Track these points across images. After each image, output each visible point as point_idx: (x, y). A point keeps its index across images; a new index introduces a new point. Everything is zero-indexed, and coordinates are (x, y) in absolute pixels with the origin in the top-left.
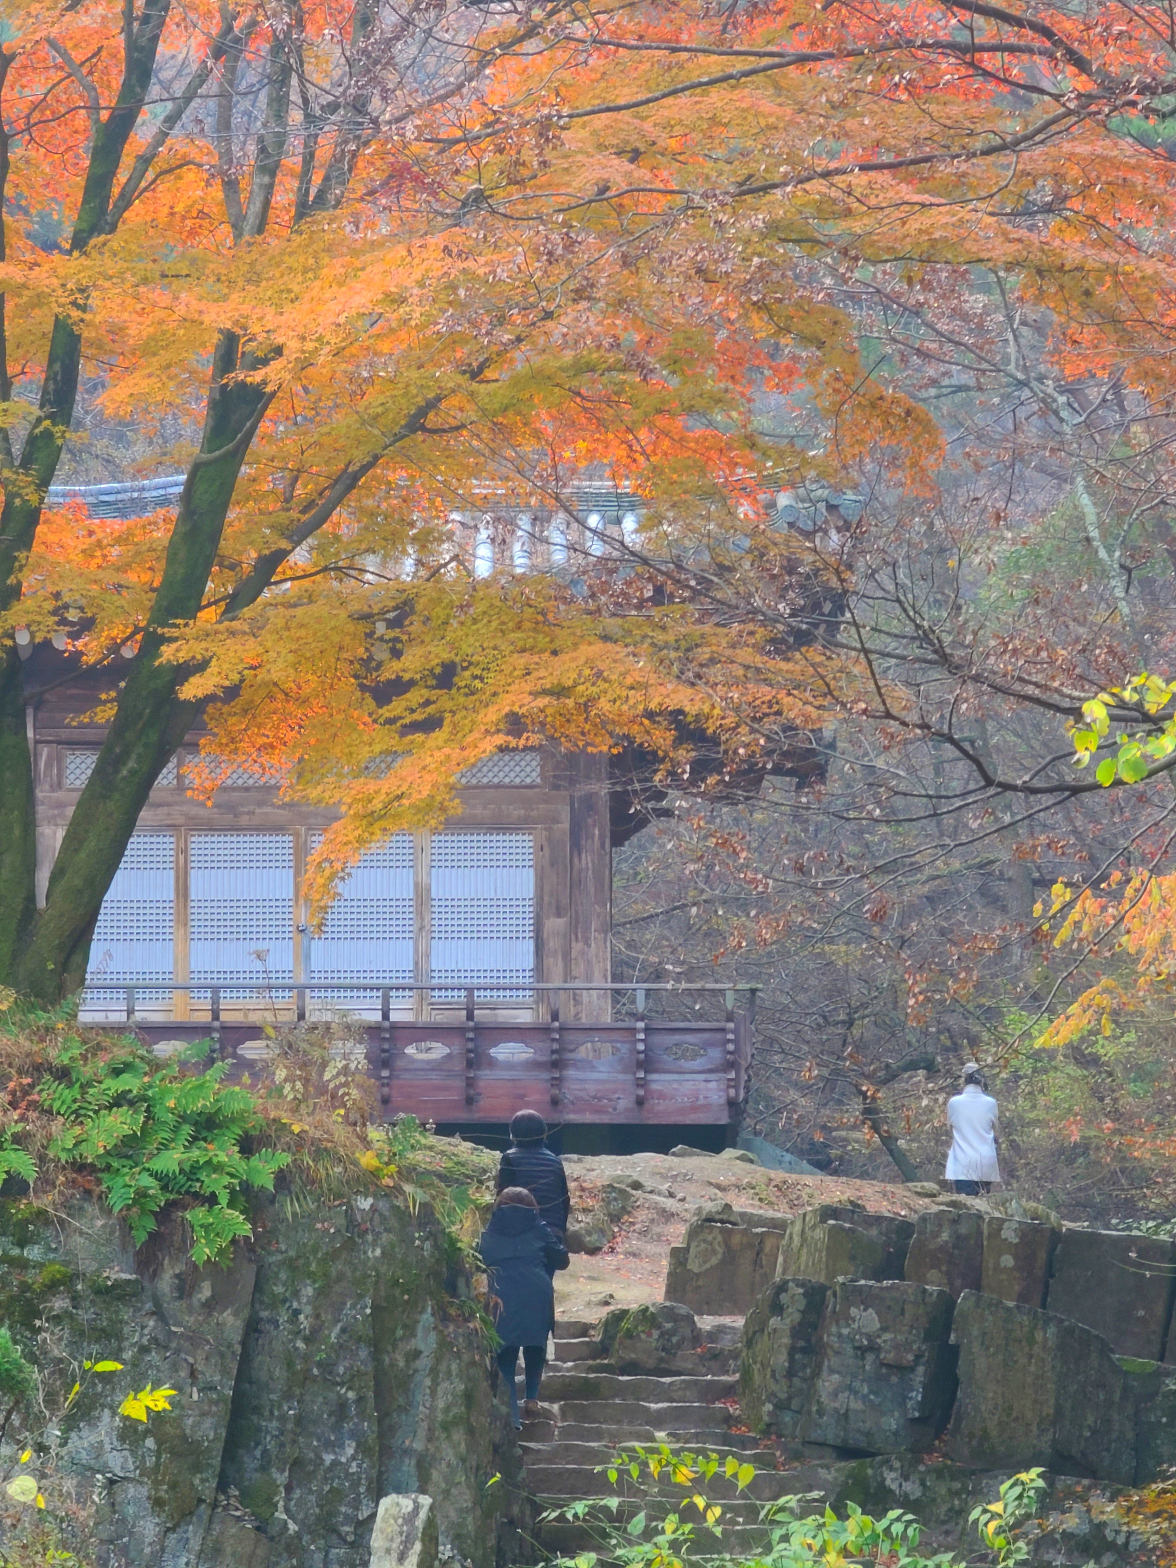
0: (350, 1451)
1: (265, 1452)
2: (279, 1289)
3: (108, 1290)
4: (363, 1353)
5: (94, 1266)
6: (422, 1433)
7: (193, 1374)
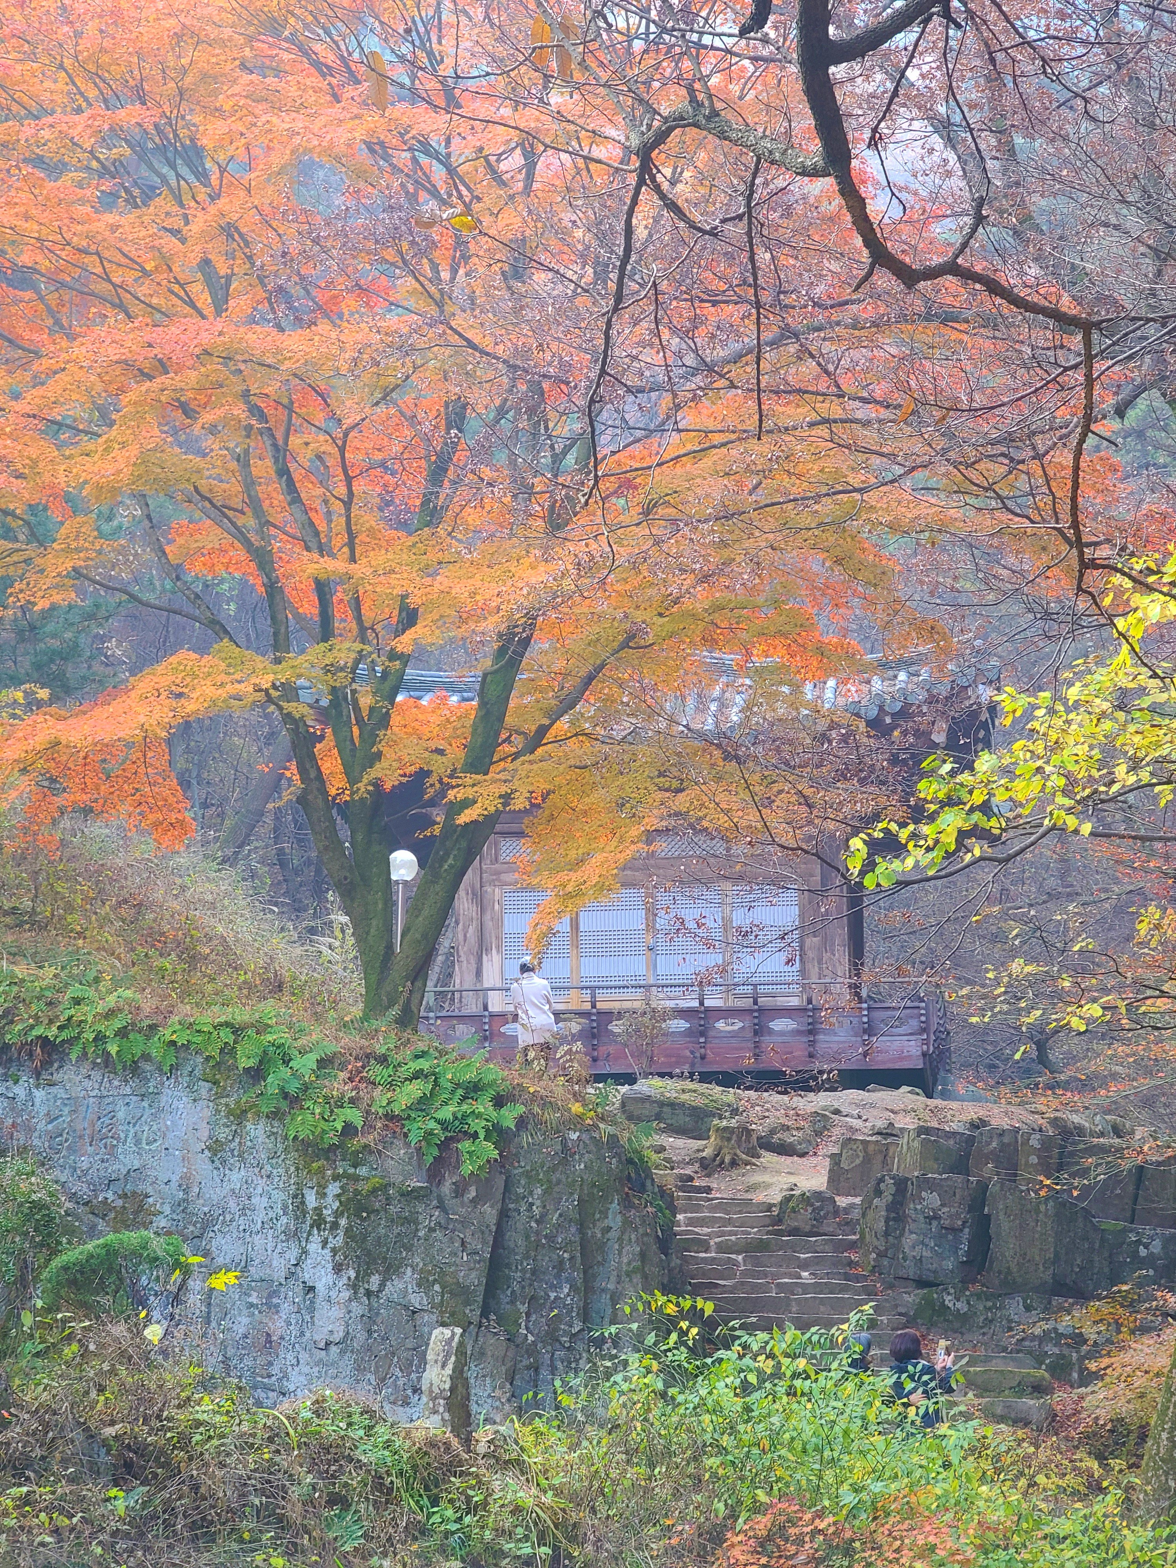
0: (566, 1290)
1: (513, 1291)
2: (520, 1190)
3: (409, 1193)
4: (573, 1230)
5: (401, 1178)
6: (613, 1279)
7: (463, 1243)
